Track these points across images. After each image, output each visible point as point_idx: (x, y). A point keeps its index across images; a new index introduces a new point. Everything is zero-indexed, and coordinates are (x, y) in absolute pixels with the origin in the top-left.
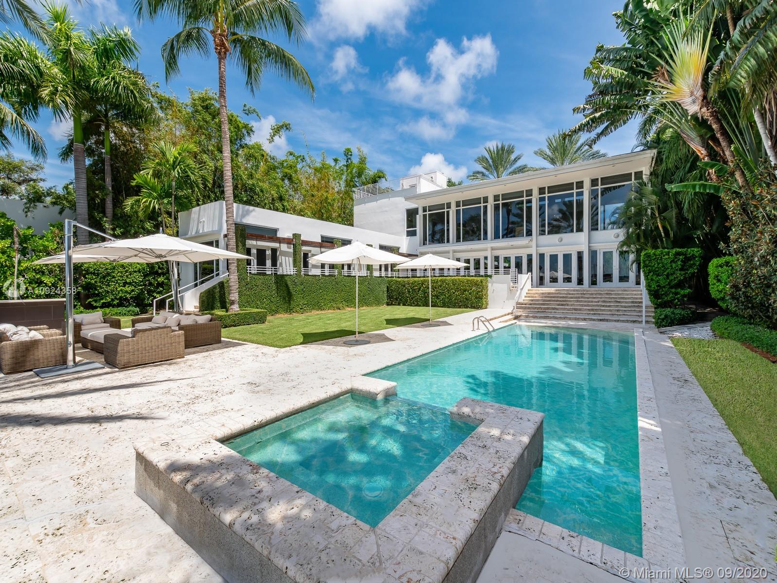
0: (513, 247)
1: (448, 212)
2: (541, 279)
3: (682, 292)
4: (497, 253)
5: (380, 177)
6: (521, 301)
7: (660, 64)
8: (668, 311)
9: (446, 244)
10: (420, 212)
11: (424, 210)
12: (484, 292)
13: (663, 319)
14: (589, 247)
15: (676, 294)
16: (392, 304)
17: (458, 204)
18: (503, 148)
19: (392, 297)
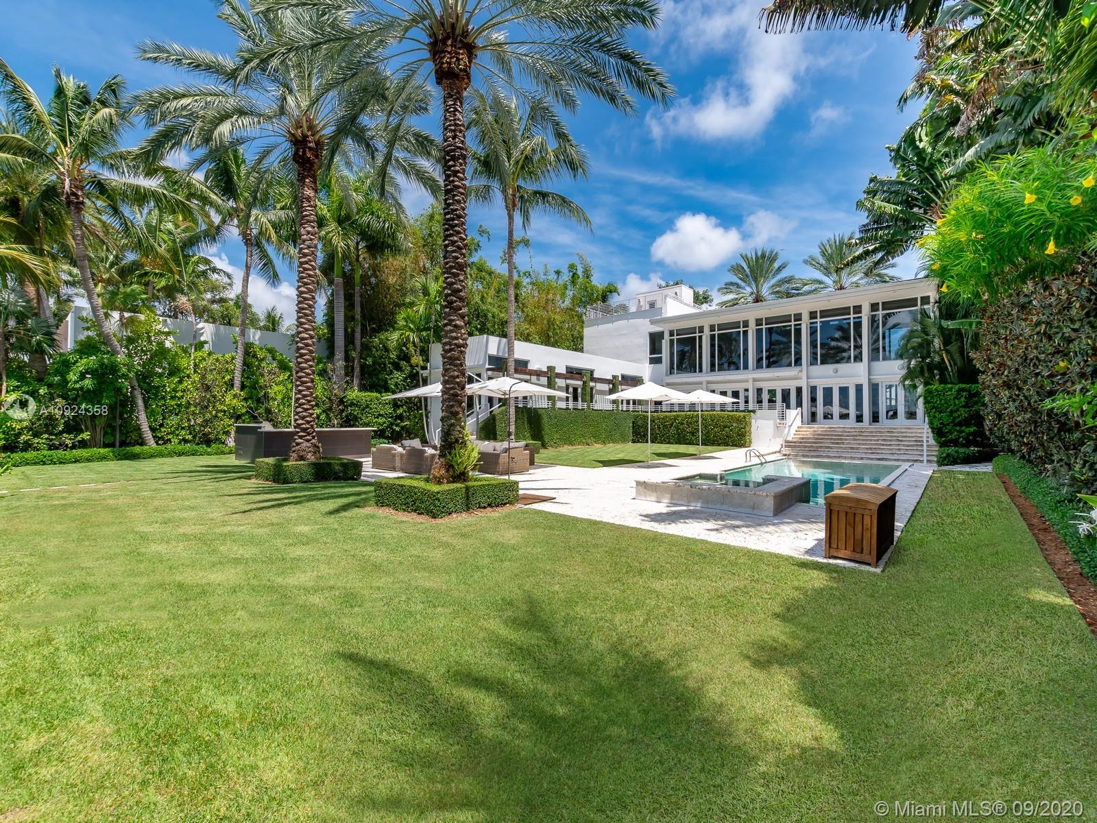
0: (779, 379)
1: (700, 337)
2: (814, 415)
3: (967, 430)
4: (760, 385)
5: (611, 292)
6: (790, 439)
7: (934, 201)
8: (952, 450)
9: (698, 374)
10: (667, 336)
11: (671, 334)
12: (747, 429)
13: (945, 458)
14: (869, 379)
15: (962, 432)
16: (638, 442)
17: (712, 328)
18: (763, 256)
19: (639, 434)
